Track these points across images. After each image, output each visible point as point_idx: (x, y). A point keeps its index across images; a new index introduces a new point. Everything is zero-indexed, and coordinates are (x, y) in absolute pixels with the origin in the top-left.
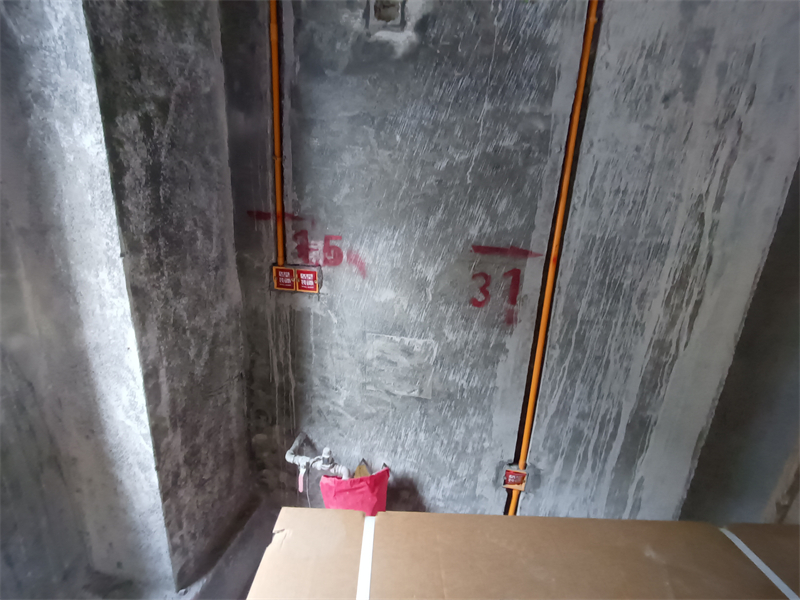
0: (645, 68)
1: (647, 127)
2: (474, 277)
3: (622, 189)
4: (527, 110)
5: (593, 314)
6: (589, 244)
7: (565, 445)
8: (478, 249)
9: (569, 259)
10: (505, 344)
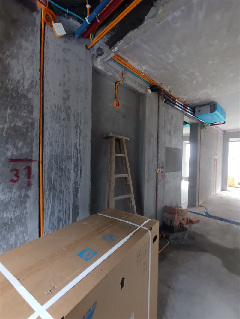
0: (57, 111)
1: (61, 126)
2: (11, 171)
3: (58, 141)
4: (25, 115)
5: (56, 177)
6: (52, 156)
7: (56, 224)
8: (12, 160)
9: (46, 162)
10: (28, 194)
